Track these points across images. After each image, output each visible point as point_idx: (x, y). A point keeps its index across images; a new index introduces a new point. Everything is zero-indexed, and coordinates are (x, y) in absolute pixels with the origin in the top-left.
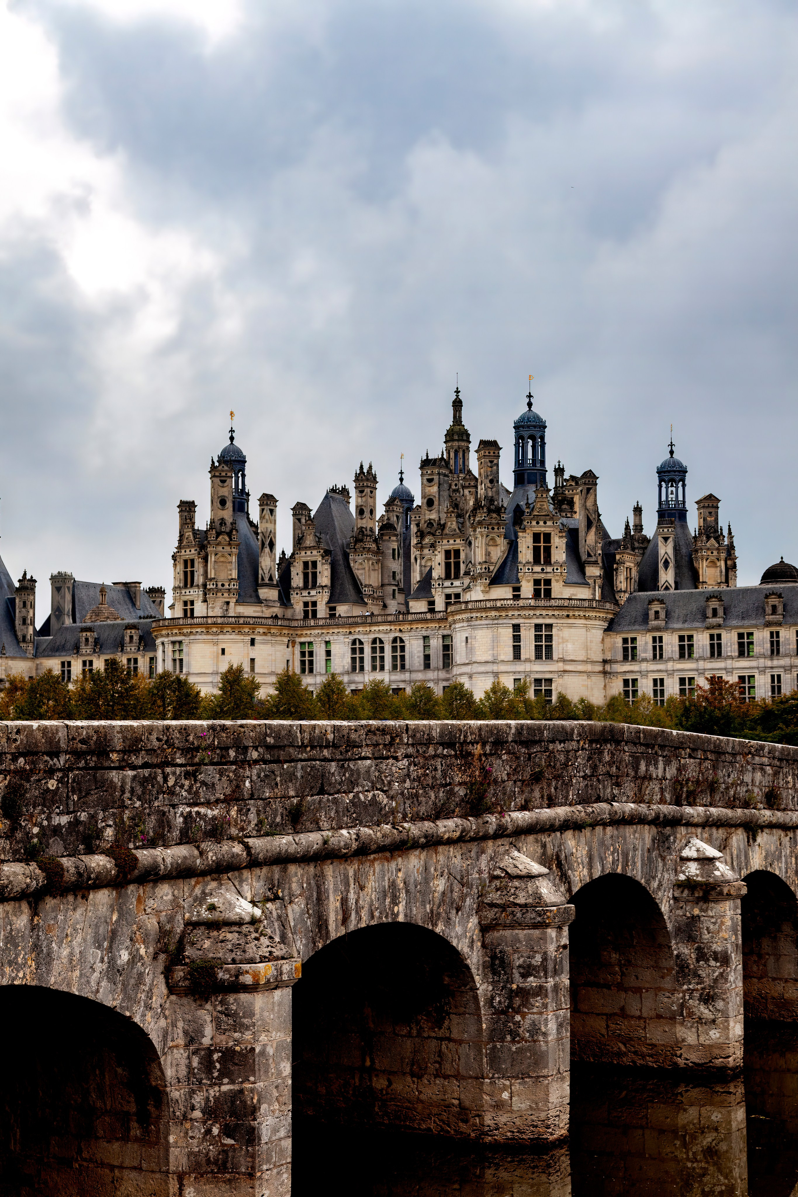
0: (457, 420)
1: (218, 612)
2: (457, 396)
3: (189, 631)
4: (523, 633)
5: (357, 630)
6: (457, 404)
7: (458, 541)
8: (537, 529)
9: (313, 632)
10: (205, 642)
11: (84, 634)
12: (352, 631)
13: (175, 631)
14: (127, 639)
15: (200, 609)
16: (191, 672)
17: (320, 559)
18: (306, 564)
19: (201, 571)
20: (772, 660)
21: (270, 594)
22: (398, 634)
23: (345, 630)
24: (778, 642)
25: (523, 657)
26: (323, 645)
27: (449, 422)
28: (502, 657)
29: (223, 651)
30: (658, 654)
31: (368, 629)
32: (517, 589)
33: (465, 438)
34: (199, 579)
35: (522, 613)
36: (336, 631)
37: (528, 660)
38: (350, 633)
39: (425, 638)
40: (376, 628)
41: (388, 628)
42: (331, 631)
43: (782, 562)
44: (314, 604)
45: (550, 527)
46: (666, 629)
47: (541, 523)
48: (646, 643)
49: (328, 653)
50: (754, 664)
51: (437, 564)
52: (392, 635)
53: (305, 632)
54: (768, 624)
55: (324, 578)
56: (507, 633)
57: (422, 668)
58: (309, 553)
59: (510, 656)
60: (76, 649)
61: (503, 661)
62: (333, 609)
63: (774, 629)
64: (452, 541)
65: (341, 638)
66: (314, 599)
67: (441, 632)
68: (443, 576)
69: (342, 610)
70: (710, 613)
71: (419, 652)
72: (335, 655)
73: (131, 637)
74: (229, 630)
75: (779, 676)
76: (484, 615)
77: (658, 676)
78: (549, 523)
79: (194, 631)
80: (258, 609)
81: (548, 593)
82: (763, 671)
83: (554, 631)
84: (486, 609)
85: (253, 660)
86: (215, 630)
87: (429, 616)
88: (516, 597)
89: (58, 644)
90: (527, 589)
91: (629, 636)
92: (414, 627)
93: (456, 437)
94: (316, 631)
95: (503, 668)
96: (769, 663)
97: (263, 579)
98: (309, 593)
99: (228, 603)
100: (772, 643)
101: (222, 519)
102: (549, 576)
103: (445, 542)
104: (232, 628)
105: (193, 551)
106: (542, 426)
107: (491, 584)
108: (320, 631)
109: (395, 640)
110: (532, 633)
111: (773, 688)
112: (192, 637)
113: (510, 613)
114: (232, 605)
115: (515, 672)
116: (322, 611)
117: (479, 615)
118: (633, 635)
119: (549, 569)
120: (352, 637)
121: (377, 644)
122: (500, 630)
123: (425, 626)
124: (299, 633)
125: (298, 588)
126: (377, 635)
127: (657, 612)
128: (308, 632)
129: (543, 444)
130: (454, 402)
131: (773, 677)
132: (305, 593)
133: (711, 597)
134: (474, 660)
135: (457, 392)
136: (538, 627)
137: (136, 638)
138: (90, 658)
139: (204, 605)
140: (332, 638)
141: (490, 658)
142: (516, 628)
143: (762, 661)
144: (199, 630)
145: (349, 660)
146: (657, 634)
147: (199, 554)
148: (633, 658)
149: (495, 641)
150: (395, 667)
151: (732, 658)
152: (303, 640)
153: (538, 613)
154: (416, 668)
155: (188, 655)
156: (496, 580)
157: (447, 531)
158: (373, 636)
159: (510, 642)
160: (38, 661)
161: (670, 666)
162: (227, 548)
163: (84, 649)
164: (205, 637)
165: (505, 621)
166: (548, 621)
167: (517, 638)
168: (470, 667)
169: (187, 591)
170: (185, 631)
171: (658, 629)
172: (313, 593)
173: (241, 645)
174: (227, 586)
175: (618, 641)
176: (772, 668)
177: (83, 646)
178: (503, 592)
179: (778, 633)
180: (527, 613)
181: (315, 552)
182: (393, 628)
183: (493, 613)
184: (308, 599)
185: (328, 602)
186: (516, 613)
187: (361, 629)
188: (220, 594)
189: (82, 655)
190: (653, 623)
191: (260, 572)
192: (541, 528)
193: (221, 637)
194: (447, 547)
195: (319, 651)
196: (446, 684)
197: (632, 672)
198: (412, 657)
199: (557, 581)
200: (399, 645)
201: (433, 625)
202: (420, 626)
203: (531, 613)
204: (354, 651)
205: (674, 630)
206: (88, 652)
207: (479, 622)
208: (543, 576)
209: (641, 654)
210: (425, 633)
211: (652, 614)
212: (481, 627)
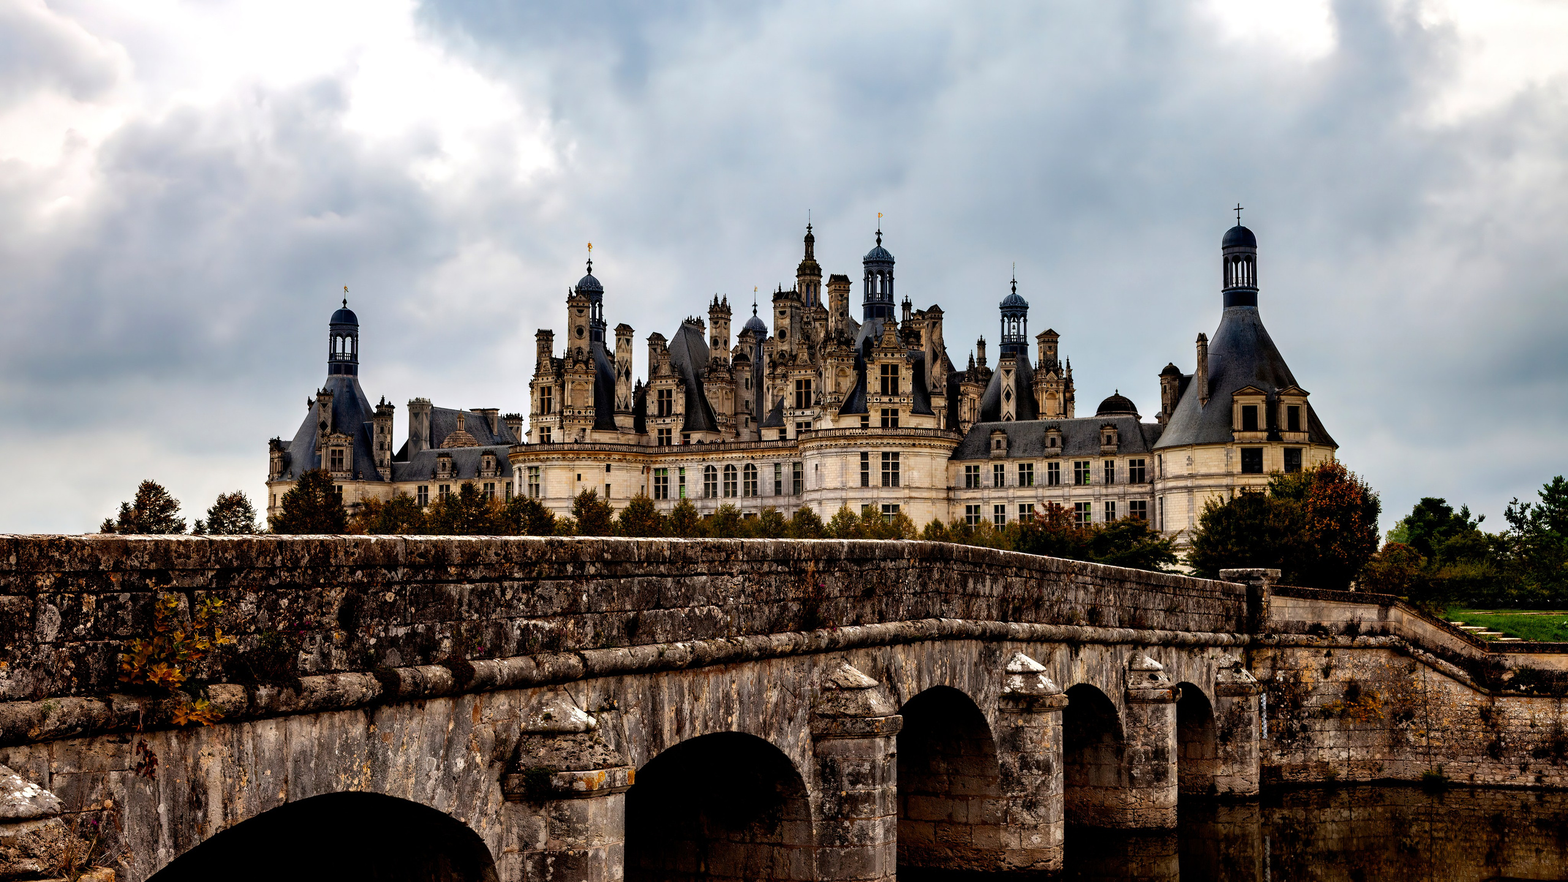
0: (809, 254)
1: (574, 438)
2: (809, 232)
3: (545, 457)
4: (870, 461)
5: (711, 457)
6: (809, 240)
7: (809, 372)
8: (885, 361)
9: (667, 458)
10: (561, 467)
11: (442, 459)
12: (706, 458)
13: (531, 457)
14: (485, 464)
15: (556, 435)
16: (548, 497)
17: (675, 388)
18: (661, 393)
19: (558, 398)
20: (1106, 488)
21: (624, 421)
22: (750, 461)
23: (698, 457)
24: (1112, 471)
25: (871, 484)
26: (677, 472)
27: (801, 257)
28: (851, 484)
29: (578, 476)
30: (999, 481)
31: (721, 456)
32: (865, 419)
33: (816, 272)
34: (556, 406)
35: (871, 441)
36: (690, 458)
37: (875, 487)
38: (704, 460)
39: (777, 465)
40: (729, 456)
41: (741, 455)
42: (685, 458)
43: (1117, 395)
44: (669, 431)
45: (897, 359)
46: (1008, 457)
47: (889, 355)
48: (988, 471)
49: (682, 479)
50: (1090, 491)
51: (788, 394)
52: (745, 462)
53: (659, 459)
54: (1104, 454)
55: (679, 406)
56: (855, 461)
57: (773, 494)
58: (664, 382)
59: (858, 483)
60: (434, 475)
61: (851, 488)
62: (688, 436)
63: (1109, 459)
64: (803, 372)
65: (695, 464)
66: (668, 427)
67: (791, 460)
68: (794, 406)
69: (695, 437)
70: (1048, 443)
71: (770, 478)
72: (689, 481)
73: (488, 463)
74: (585, 456)
75: (1113, 503)
76: (833, 443)
77: (999, 503)
78: (897, 355)
79: (550, 457)
80: (614, 436)
81: (895, 422)
82: (1098, 498)
83: (901, 460)
84: (835, 438)
85: (608, 486)
86: (571, 456)
87: (780, 444)
88: (865, 427)
89: (415, 468)
90: (875, 419)
91: (973, 464)
92: (766, 454)
93: (808, 272)
94: (671, 458)
95: (851, 494)
96: (1104, 491)
97: (619, 407)
98: (664, 421)
99: (584, 430)
100: (1107, 471)
101: (579, 348)
102: (896, 406)
103: (796, 372)
104: (588, 454)
105: (550, 379)
106: (891, 262)
107: (840, 413)
108: (674, 458)
109: (747, 467)
110: (880, 460)
111: (1107, 514)
112: (548, 463)
113: (859, 442)
114: (588, 431)
115: (862, 499)
116: (676, 438)
117: (828, 443)
118: (975, 464)
119: (896, 400)
120: (705, 464)
121: (730, 470)
122: (849, 458)
123: (776, 454)
124: (654, 459)
125: (653, 416)
126: (730, 462)
127: (998, 442)
128: (663, 459)
129: (891, 279)
130: (806, 238)
131: (1107, 504)
132: (660, 421)
133: (1050, 428)
134: (823, 486)
135: (809, 228)
136: (885, 455)
137: (492, 464)
138: (446, 483)
139: (561, 432)
140: (685, 465)
141: (839, 485)
142: (865, 455)
143: (1097, 488)
144: (555, 456)
145: (703, 486)
146: (999, 463)
147: (556, 382)
148: (975, 486)
149: (844, 468)
150: (746, 493)
151: (1069, 486)
152: (657, 466)
153: (885, 441)
154: (767, 495)
155: (545, 480)
156: (846, 409)
157: (798, 362)
158: (725, 463)
159: (859, 470)
160: (395, 486)
161: (1011, 493)
162: (584, 377)
163: (442, 475)
164: (561, 463)
165: (854, 449)
166: (895, 450)
167: (865, 466)
168: (819, 493)
169: (544, 418)
170: (542, 457)
171: (999, 458)
172: (668, 420)
173: (597, 471)
174: (583, 414)
175: (961, 468)
176: (1106, 495)
177: (440, 471)
178: (852, 422)
179: (1112, 462)
180: (874, 441)
181: (670, 381)
182: (745, 455)
183: (842, 442)
184: (663, 427)
185: (683, 430)
186: (865, 442)
187: (714, 456)
188: (576, 421)
189: (440, 480)
190: (995, 452)
191: (616, 399)
192: (889, 360)
193: (577, 463)
194: (799, 378)
195: (674, 477)
196: (796, 509)
197: (974, 499)
198: (763, 483)
199: (904, 411)
200: (751, 472)
201: (784, 453)
202: (771, 453)
203: (879, 441)
204: (707, 477)
205: (1015, 458)
206: (446, 476)
207: (828, 450)
208: (890, 406)
209: (983, 482)
210: (776, 461)
211: (994, 443)
212: (831, 455)
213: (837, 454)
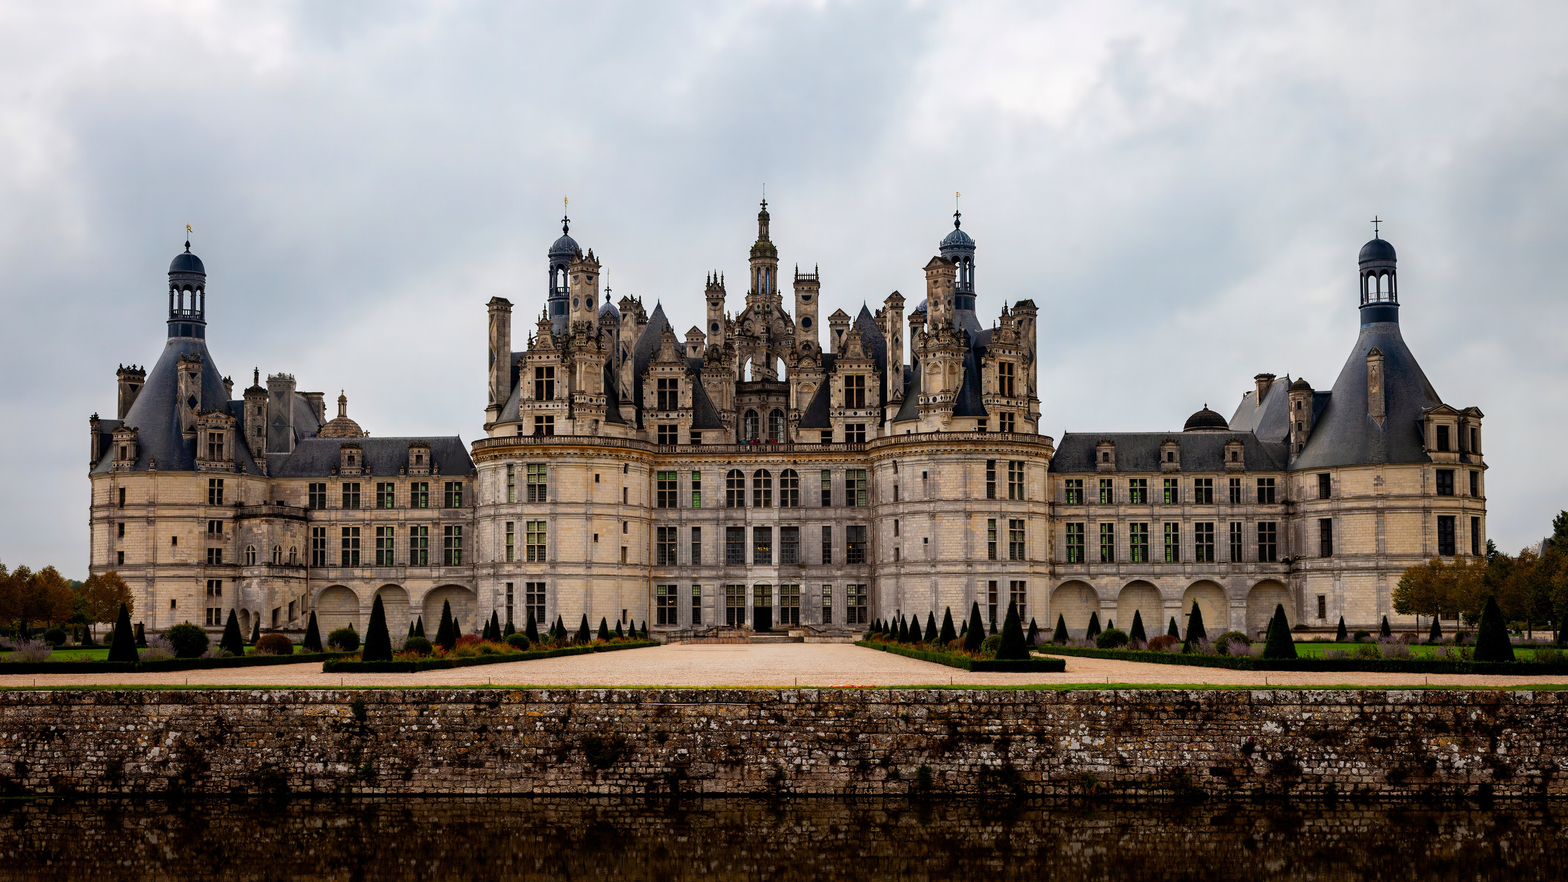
0: (764, 236)
1: (587, 431)
2: (764, 209)
3: (558, 452)
4: (998, 469)
5: (739, 459)
6: (764, 218)
7: (863, 367)
8: (1003, 359)
9: (679, 460)
10: (577, 466)
11: (348, 451)
12: (732, 460)
13: (536, 452)
14: (413, 459)
15: (562, 426)
16: (559, 500)
17: (683, 377)
18: (662, 383)
19: (566, 381)
20: (1232, 507)
21: (628, 412)
22: (789, 467)
23: (722, 460)
24: (1238, 490)
25: (997, 496)
26: (690, 476)
27: (755, 237)
28: (976, 495)
29: (597, 476)
30: (1108, 496)
31: (753, 459)
32: (982, 422)
34: (561, 389)
35: (1000, 448)
36: (710, 460)
37: (1002, 500)
38: (729, 463)
39: (826, 472)
40: (764, 459)
41: (780, 459)
42: (703, 460)
43: (1206, 409)
44: (674, 428)
45: (1013, 357)
46: (1119, 471)
47: (1007, 352)
48: (1094, 486)
49: (696, 485)
50: (1213, 511)
51: (836, 390)
52: (783, 468)
53: (668, 460)
54: (1231, 471)
55: (686, 400)
56: (981, 470)
57: (820, 505)
58: (667, 369)
59: (984, 495)
60: (335, 469)
61: (977, 500)
62: (699, 435)
63: (1234, 476)
64: (855, 367)
65: (716, 468)
66: (673, 423)
67: (845, 466)
68: (844, 404)
69: (709, 437)
70: (1165, 457)
71: (816, 487)
72: (706, 487)
73: (419, 457)
74: (607, 453)
75: (1239, 524)
76: (956, 448)
77: (1106, 521)
78: (1013, 353)
79: (565, 452)
80: (622, 430)
82: (1222, 518)
83: (1025, 469)
84: (959, 442)
85: (625, 489)
86: (591, 452)
88: (982, 431)
89: (301, 462)
90: (994, 423)
91: (1075, 478)
92: (813, 459)
94: (684, 460)
95: (977, 507)
96: (1229, 511)
97: (624, 396)
98: (668, 416)
99: (597, 421)
100: (1232, 490)
101: (590, 323)
102: (1014, 410)
103: (847, 366)
104: (610, 451)
105: (552, 357)
107: (954, 415)
108: (688, 460)
109: (785, 473)
110: (1006, 471)
111: (1232, 536)
112: (560, 460)
113: (987, 448)
114: (601, 423)
115: (990, 512)
116: (684, 435)
117: (948, 448)
118: (1078, 477)
119: (1013, 403)
120: (729, 468)
121: (762, 478)
122: (973, 466)
123: (827, 459)
124: (660, 460)
125: (652, 409)
126: (763, 467)
127: (1106, 454)
128: (673, 460)
130: (760, 215)
131: (1232, 525)
132: (662, 415)
133: (1167, 441)
134: (937, 497)
135: (764, 204)
136: (1012, 464)
137: (426, 458)
138: (355, 481)
139: (570, 423)
140: (702, 468)
141: (960, 496)
142: (991, 464)
143: (1222, 508)
144: (571, 451)
145: (725, 494)
146: (1106, 477)
147: (563, 361)
149: (966, 477)
150: (784, 503)
151: (1190, 504)
152: (663, 468)
153: (1015, 448)
154: (812, 505)
155: (554, 480)
156: (959, 411)
157: (849, 354)
158: (757, 468)
159: (985, 480)
160: (274, 482)
161: (1122, 510)
162: (595, 357)
163: (346, 469)
164: (577, 460)
165: (979, 456)
166: (1021, 458)
167: (991, 475)
168: (932, 505)
169: (544, 406)
170: (553, 452)
171: (1109, 472)
172: (673, 415)
173: (616, 471)
174: (594, 402)
175: (1061, 482)
176: (1233, 515)
177: (345, 465)
178: (968, 424)
179: (1238, 481)
180: (1004, 448)
181: (675, 369)
182: (785, 459)
183: (968, 447)
184: (667, 422)
185: (693, 427)
186: (994, 448)
187: (744, 459)
188: (588, 411)
189: (345, 476)
190: (1102, 465)
191: (621, 387)
192: (1007, 358)
193: (596, 461)
194: (849, 373)
195: (685, 483)
196: (850, 523)
197: (1078, 516)
198: (807, 492)
199: (1020, 416)
200: (790, 479)
201: (838, 458)
202: (820, 458)
203: (1009, 448)
204: (730, 484)
205: (1127, 472)
206: (354, 472)
207: (946, 456)
208: (1008, 409)
209: (1087, 497)
210: (824, 467)
211: (1100, 455)
212: (949, 462)
213: (958, 461)
